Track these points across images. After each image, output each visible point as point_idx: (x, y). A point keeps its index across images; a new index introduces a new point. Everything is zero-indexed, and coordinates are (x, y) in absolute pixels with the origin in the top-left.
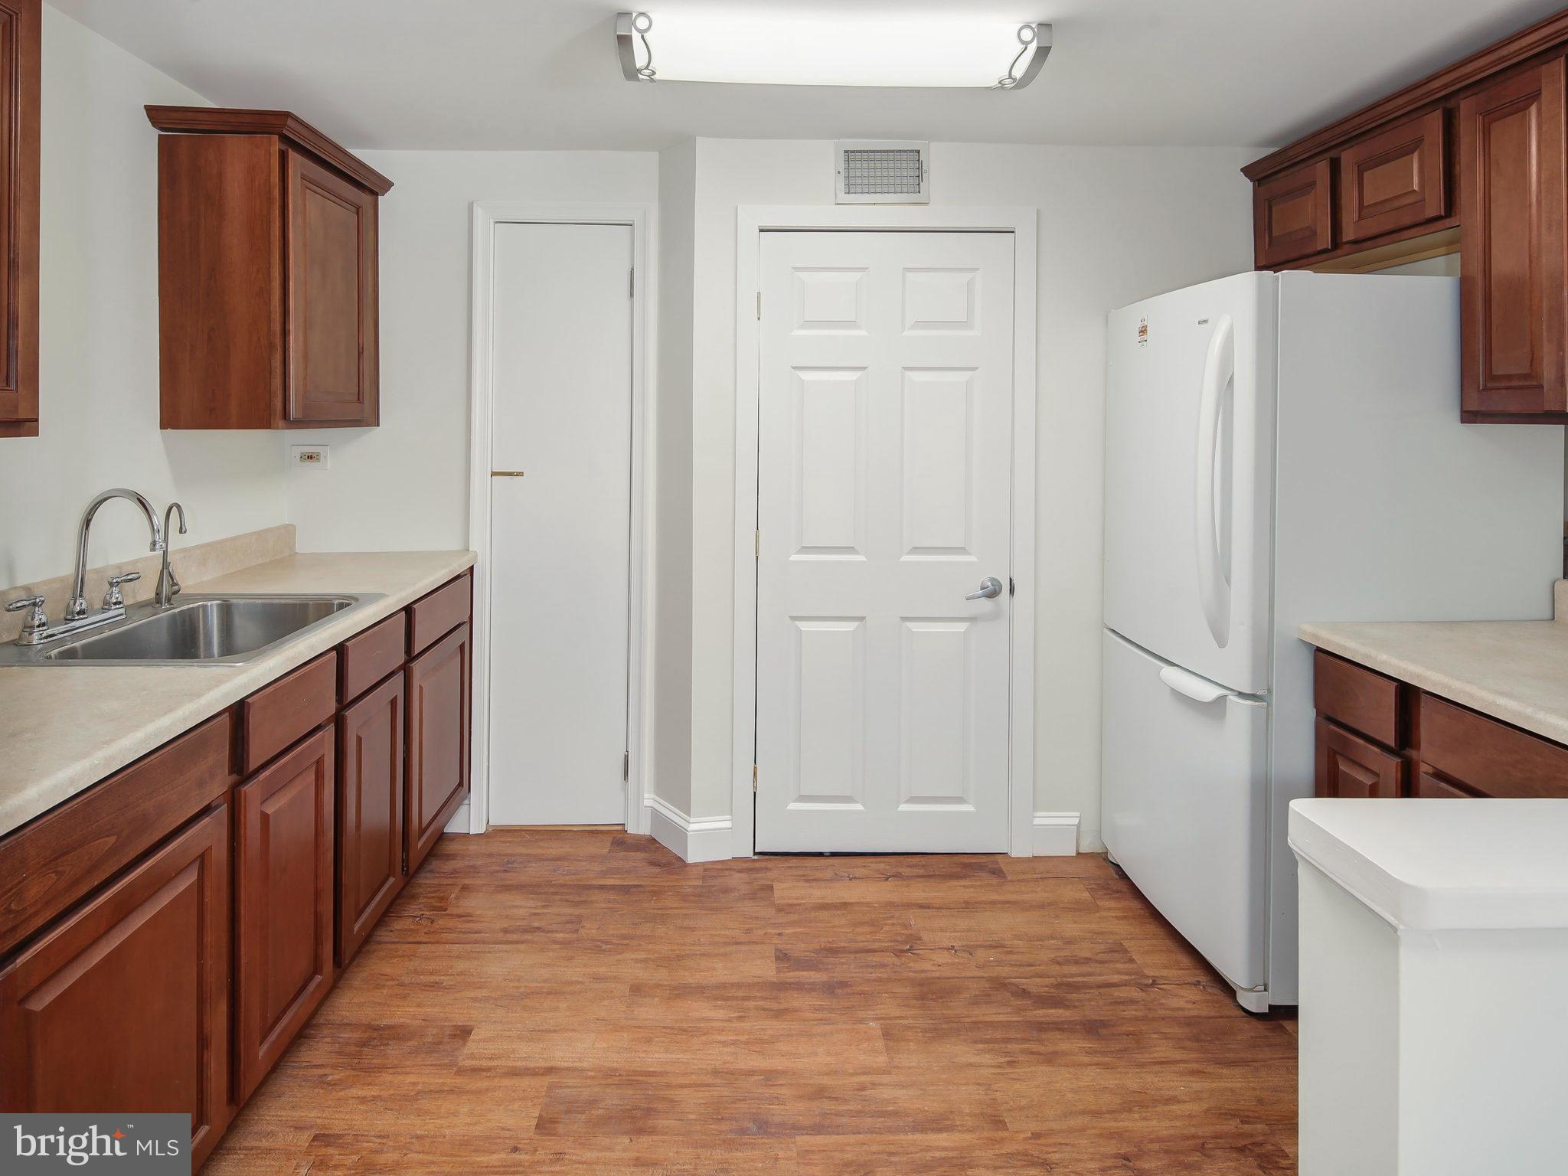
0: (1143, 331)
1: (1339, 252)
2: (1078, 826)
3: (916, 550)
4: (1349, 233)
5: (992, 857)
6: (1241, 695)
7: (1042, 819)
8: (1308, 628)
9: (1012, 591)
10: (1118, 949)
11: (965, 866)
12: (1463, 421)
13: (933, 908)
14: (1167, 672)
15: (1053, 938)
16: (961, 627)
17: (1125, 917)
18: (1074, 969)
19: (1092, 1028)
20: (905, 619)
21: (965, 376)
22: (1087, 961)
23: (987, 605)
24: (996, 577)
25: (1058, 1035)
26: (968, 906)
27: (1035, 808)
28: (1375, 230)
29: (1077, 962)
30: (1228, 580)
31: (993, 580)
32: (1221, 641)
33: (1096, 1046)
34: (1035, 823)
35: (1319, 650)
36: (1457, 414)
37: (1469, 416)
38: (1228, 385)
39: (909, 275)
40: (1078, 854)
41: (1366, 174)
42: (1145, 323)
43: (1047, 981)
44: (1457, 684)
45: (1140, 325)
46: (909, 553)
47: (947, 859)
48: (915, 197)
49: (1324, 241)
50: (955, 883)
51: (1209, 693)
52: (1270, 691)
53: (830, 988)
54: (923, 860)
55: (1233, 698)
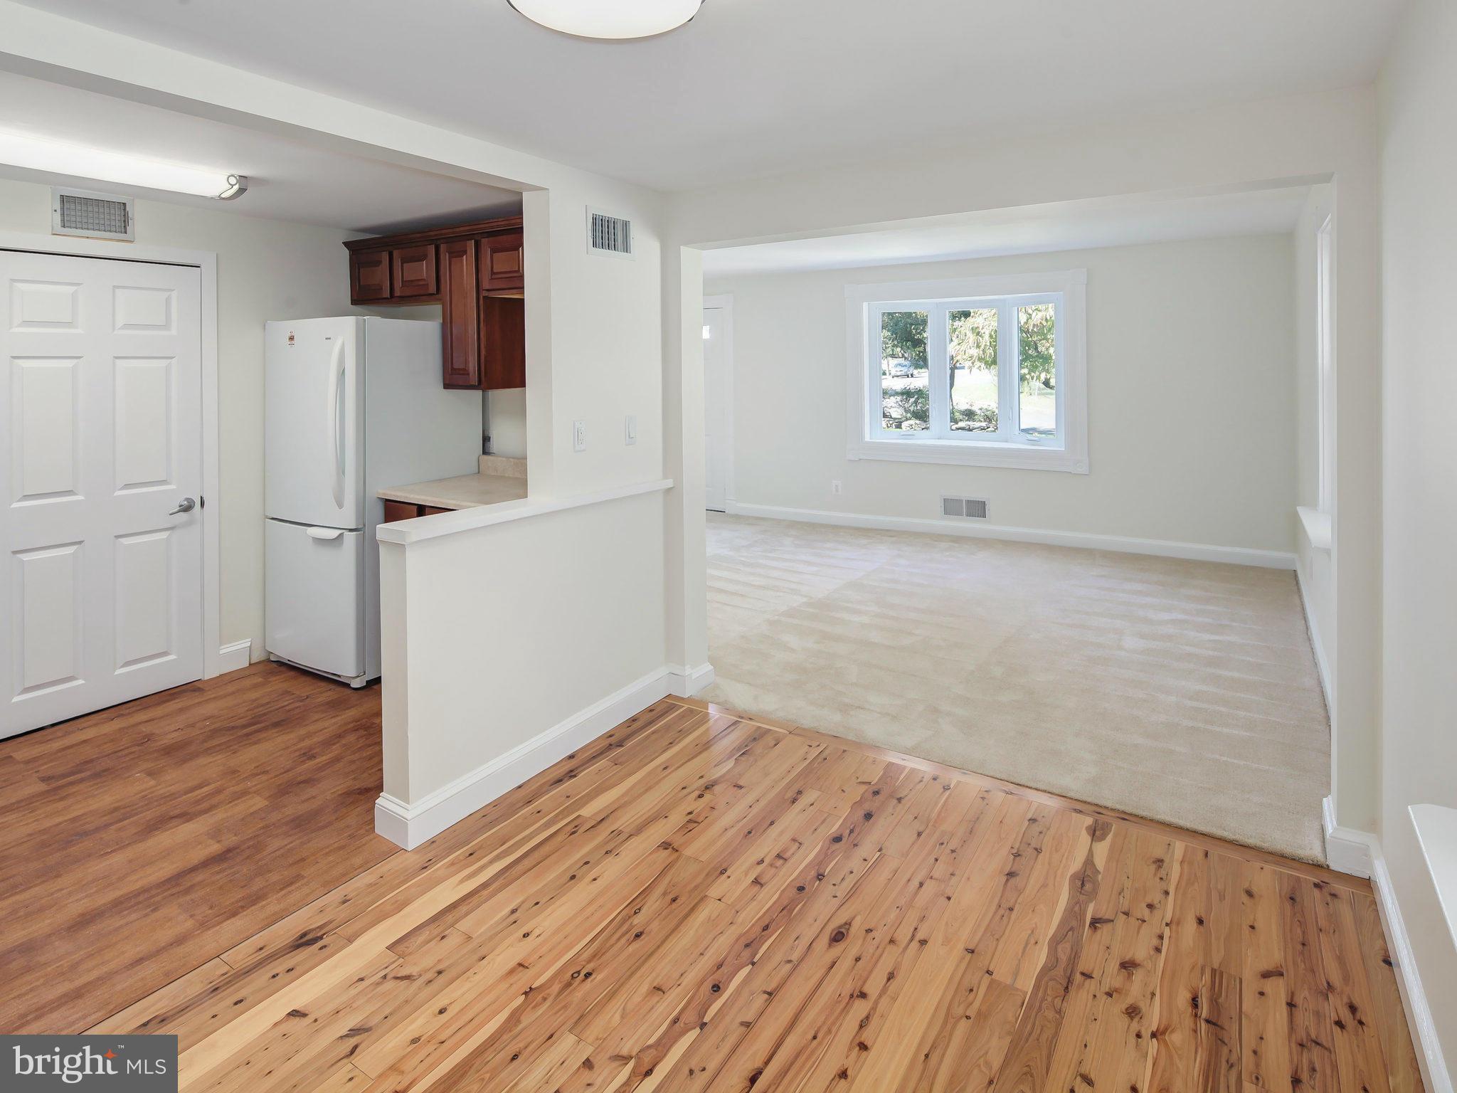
0: (292, 338)
1: (393, 299)
2: (250, 647)
3: (127, 486)
4: (397, 293)
5: (190, 685)
6: (351, 530)
7: (225, 649)
8: (381, 491)
9: (202, 504)
10: (287, 693)
11: (171, 695)
12: (444, 388)
13: (156, 719)
14: (311, 531)
15: (244, 703)
16: (164, 535)
17: (286, 680)
18: (261, 709)
19: (276, 725)
20: (118, 537)
21: (164, 363)
22: (268, 703)
23: (184, 516)
24: (188, 497)
25: (259, 733)
26: (181, 710)
27: (221, 644)
28: (408, 294)
29: (262, 705)
30: (344, 473)
31: (187, 499)
32: (340, 505)
33: (281, 729)
34: (221, 653)
35: (387, 500)
36: (442, 385)
37: (447, 386)
38: (342, 374)
39: (117, 290)
40: (250, 664)
41: (405, 265)
42: (293, 334)
43: (247, 718)
44: (437, 500)
45: (289, 334)
46: (121, 489)
47: (157, 696)
48: (122, 236)
49: (387, 294)
50: (168, 704)
51: (334, 534)
52: (364, 525)
53: (96, 775)
54: (138, 702)
55: (346, 533)
